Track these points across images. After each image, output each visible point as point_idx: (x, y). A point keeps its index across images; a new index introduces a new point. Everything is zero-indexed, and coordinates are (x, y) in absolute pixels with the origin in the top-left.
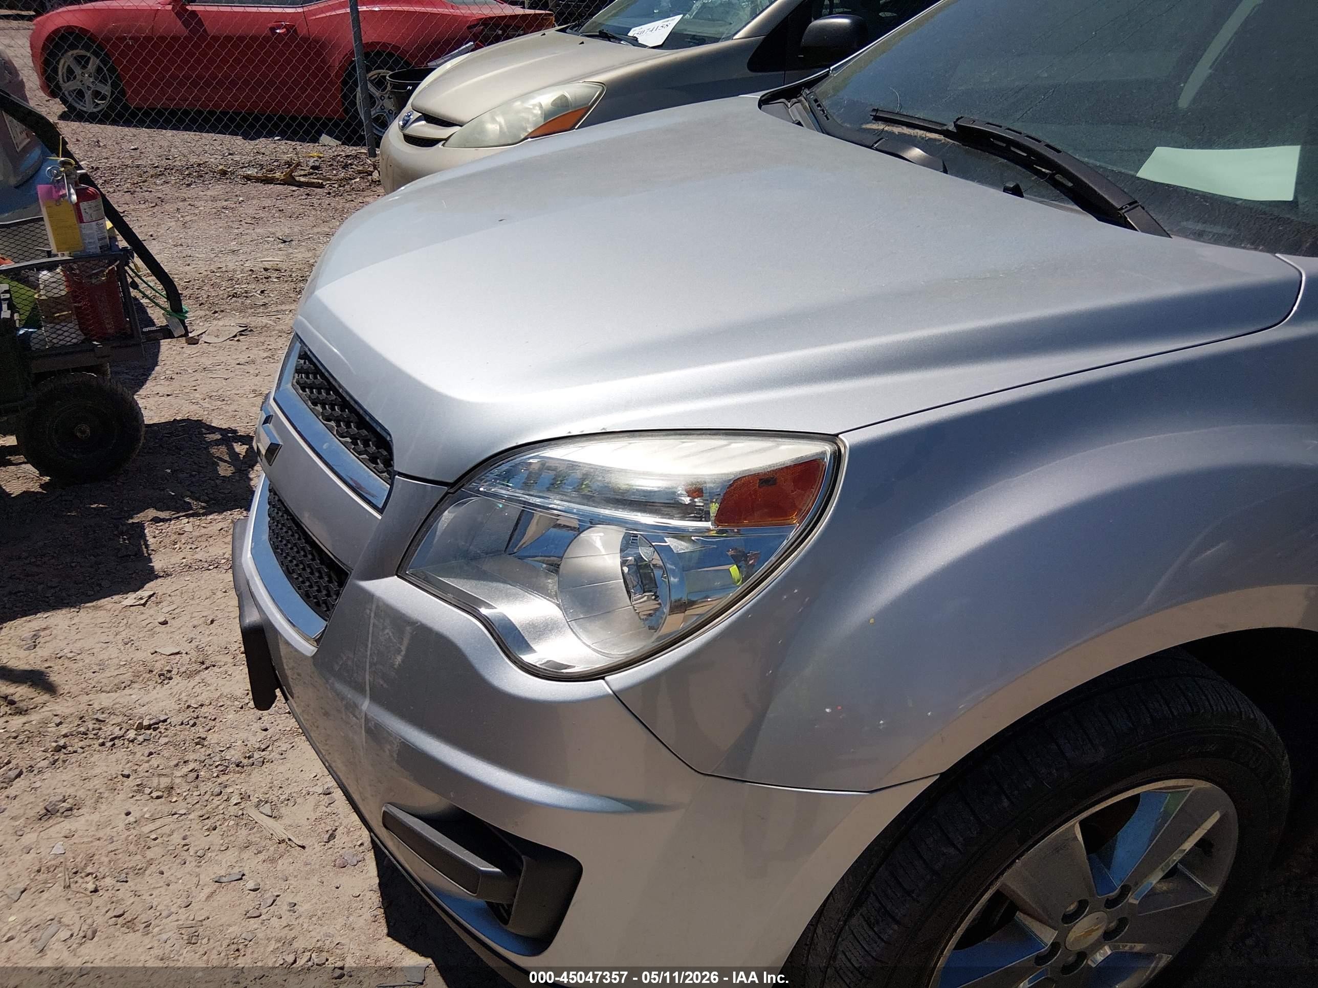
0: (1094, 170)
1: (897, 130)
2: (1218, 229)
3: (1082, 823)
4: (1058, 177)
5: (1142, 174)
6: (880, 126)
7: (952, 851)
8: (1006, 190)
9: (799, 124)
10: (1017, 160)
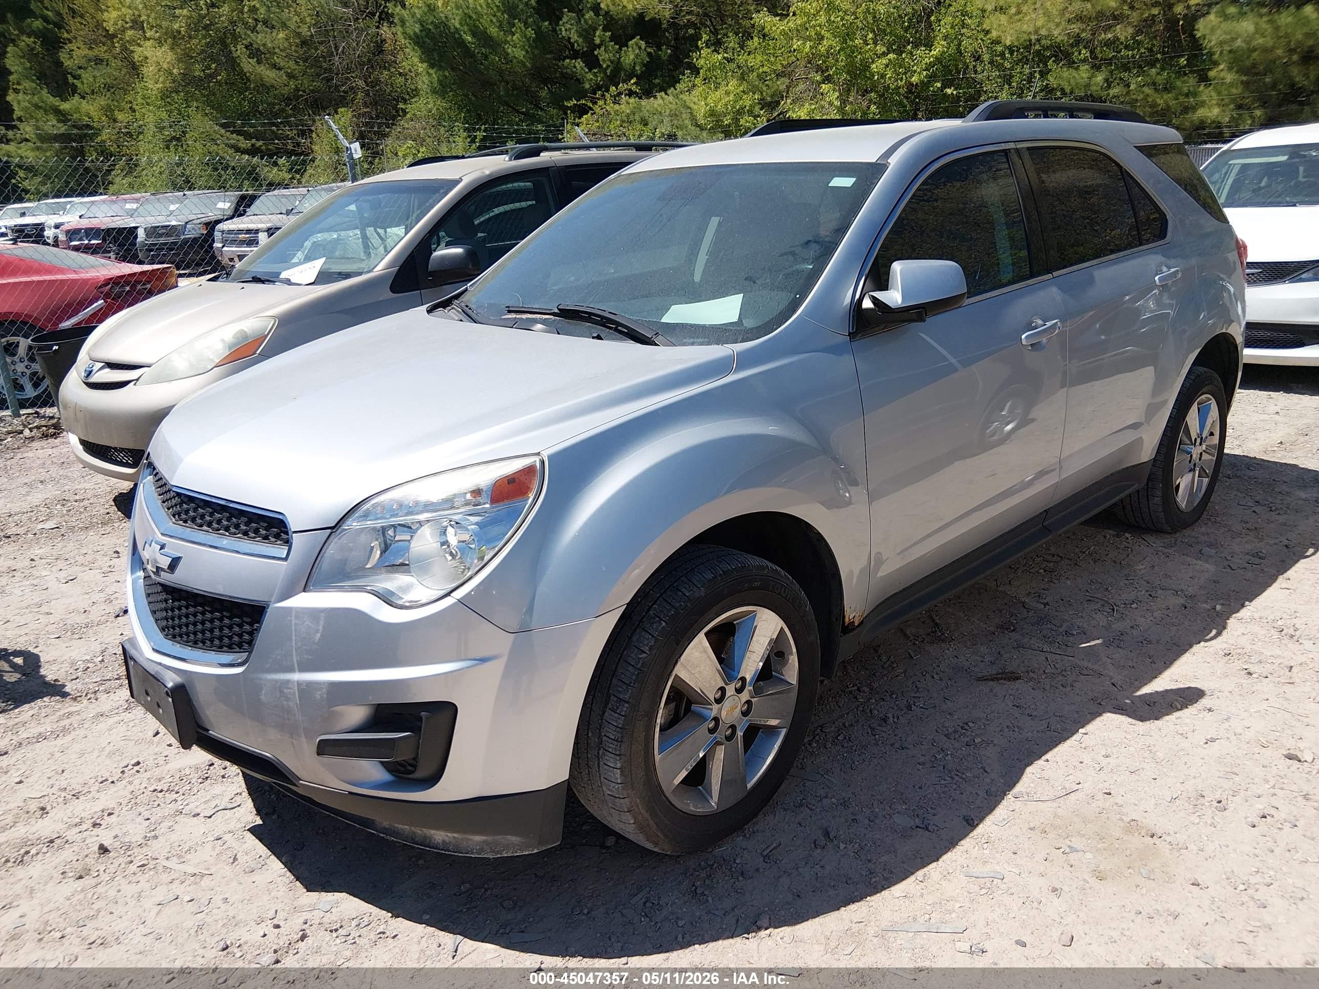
0: (637, 321)
1: (524, 316)
2: (700, 340)
3: (706, 634)
4: (619, 328)
5: (662, 321)
6: (513, 316)
7: (644, 655)
8: (593, 338)
9: (461, 320)
10: (596, 323)
